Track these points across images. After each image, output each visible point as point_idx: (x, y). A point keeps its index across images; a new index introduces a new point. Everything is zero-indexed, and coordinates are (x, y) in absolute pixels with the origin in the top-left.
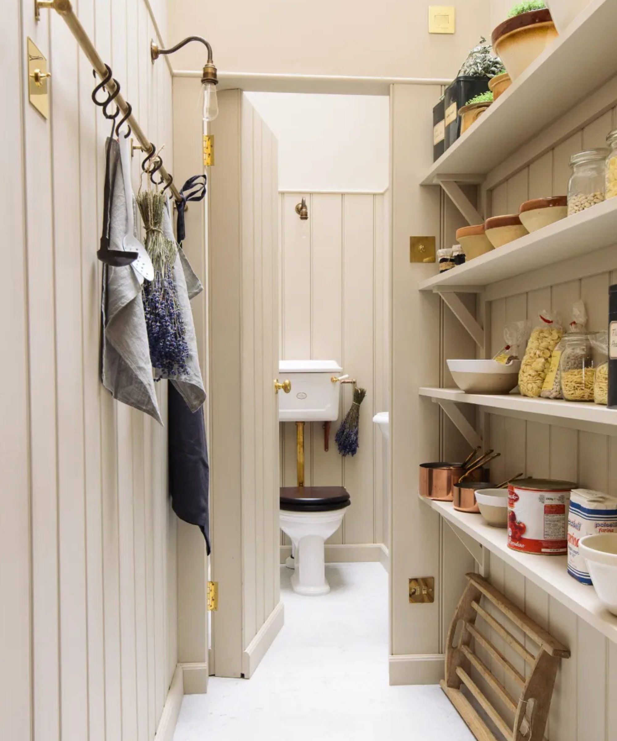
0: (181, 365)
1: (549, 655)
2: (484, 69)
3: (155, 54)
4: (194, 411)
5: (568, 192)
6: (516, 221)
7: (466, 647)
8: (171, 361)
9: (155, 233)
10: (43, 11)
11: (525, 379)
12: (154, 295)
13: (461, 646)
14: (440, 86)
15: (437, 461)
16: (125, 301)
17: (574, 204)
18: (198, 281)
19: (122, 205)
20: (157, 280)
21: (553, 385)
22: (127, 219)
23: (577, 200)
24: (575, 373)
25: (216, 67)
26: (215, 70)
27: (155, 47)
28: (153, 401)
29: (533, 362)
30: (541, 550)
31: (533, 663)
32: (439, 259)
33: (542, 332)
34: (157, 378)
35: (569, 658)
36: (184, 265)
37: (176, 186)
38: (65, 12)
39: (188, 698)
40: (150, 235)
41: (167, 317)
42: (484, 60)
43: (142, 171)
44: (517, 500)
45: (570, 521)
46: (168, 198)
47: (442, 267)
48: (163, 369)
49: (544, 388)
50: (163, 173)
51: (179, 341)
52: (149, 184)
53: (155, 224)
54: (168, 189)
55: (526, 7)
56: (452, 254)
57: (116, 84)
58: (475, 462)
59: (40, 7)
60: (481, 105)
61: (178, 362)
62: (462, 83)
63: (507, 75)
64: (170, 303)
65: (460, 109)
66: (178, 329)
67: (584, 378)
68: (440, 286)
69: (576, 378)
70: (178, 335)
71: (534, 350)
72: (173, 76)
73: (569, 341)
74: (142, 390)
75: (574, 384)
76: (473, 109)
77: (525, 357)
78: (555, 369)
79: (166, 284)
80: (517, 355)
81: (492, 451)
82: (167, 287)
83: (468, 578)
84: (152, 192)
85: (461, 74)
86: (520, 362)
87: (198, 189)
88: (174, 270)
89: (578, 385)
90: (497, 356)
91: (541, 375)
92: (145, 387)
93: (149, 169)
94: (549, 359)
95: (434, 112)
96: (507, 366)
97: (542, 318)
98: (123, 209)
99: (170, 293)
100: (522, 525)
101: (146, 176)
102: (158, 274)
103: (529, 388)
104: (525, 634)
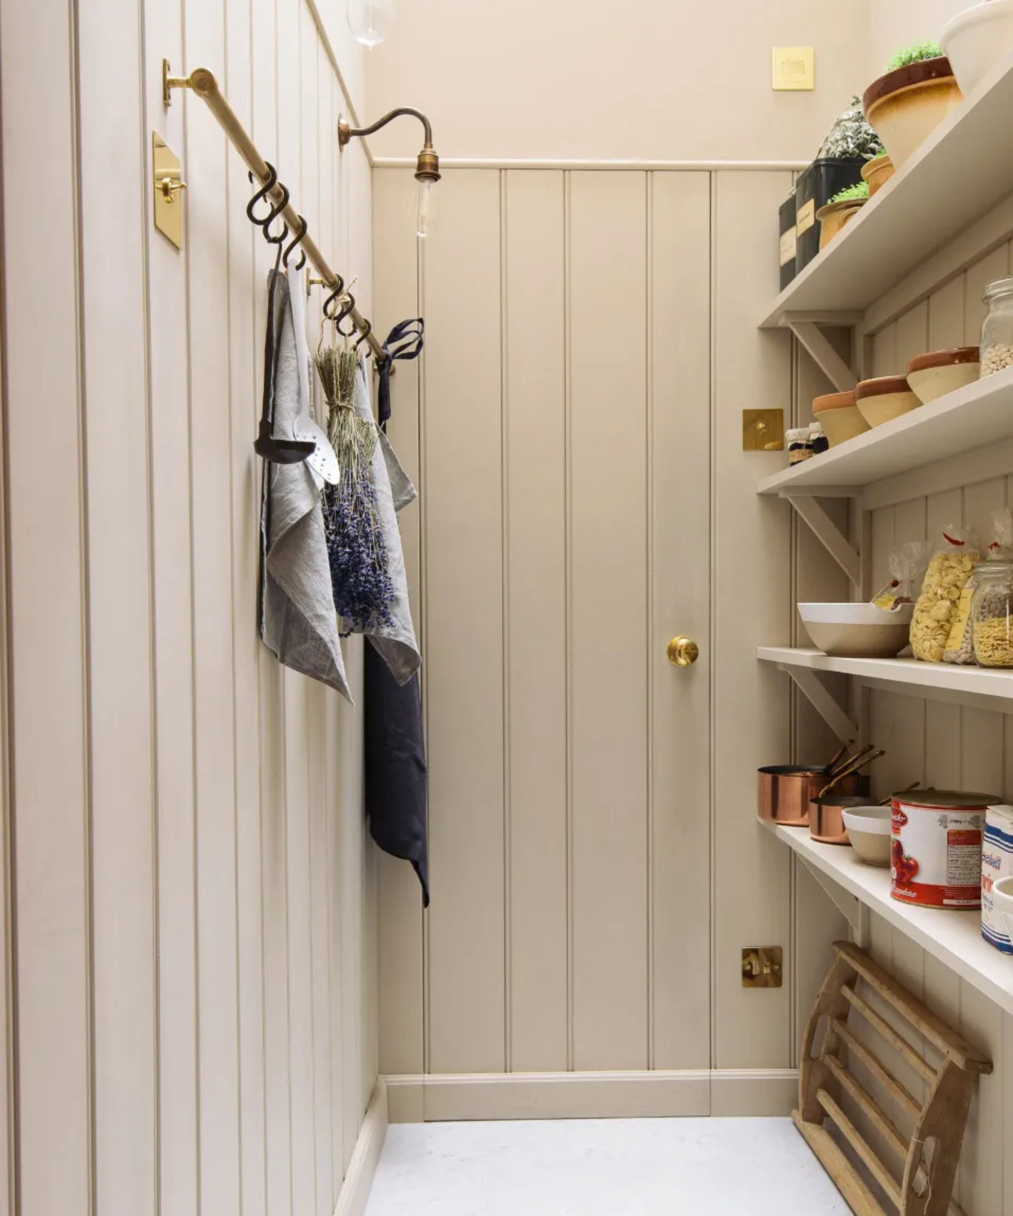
0: (382, 612)
1: (957, 1067)
2: (858, 146)
3: (344, 136)
4: (402, 684)
5: (980, 340)
6: (902, 386)
7: (834, 1058)
8: (367, 606)
9: (343, 412)
10: (175, 92)
11: (920, 634)
12: (342, 505)
13: (825, 1057)
14: (791, 173)
15: (787, 763)
16: (296, 515)
17: (989, 360)
18: (409, 482)
19: (293, 371)
20: (346, 482)
21: (962, 642)
22: (299, 393)
23: (993, 354)
24: (993, 624)
25: (437, 155)
26: (436, 158)
27: (345, 125)
28: (338, 667)
29: (932, 607)
30: (942, 902)
31: (934, 1081)
32: (789, 445)
33: (947, 559)
34: (345, 633)
35: (991, 1074)
36: (389, 460)
37: (376, 337)
38: (206, 92)
39: (396, 1129)
40: (335, 414)
41: (361, 539)
42: (858, 131)
43: (324, 317)
44: (904, 822)
45: (985, 856)
46: (364, 355)
47: (793, 456)
48: (354, 618)
49: (949, 647)
50: (355, 318)
51: (379, 575)
52: (334, 336)
53: (343, 397)
54: (364, 342)
55: (915, 54)
56: (809, 437)
57: (282, 191)
58: (846, 764)
59: (171, 86)
60: (851, 203)
61: (378, 607)
62: (823, 169)
63: (887, 158)
64: (366, 517)
65: (818, 211)
66: (378, 558)
67: (1008, 631)
68: (789, 487)
69: (996, 632)
70: (378, 567)
71: (934, 588)
72: (373, 166)
73: (984, 573)
74: (322, 650)
75: (991, 641)
76: (838, 210)
77: (921, 599)
78: (964, 617)
79: (359, 489)
80: (910, 596)
81: (871, 747)
82: (361, 493)
83: (836, 949)
84: (338, 349)
85: (823, 155)
86: (913, 607)
87: (411, 340)
88: (372, 468)
89: (999, 642)
90: (878, 597)
91: (944, 627)
92: (326, 646)
93: (334, 313)
94: (957, 601)
95: (780, 213)
96: (892, 613)
97: (946, 537)
98: (294, 375)
99: (365, 502)
100: (912, 862)
101: (329, 324)
102: (346, 474)
103: (925, 648)
104: (924, 1038)
